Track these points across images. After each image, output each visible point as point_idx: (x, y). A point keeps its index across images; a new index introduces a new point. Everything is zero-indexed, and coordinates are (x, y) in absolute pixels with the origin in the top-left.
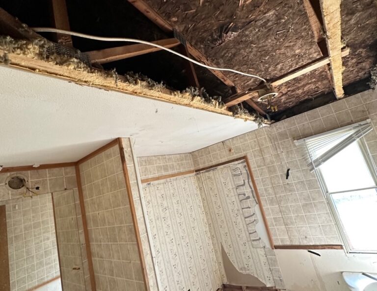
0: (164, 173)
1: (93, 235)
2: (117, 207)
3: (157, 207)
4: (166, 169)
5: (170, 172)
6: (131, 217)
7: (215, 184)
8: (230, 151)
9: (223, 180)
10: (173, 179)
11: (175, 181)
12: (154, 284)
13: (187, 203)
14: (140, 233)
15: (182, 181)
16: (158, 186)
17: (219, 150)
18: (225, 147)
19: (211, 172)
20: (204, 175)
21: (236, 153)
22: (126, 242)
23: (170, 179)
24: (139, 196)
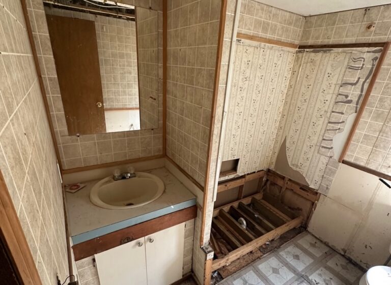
0: (261, 34)
1: (171, 73)
4: (265, 29)
5: (269, 36)
7: (315, 72)
8: (369, 27)
9: (329, 70)
10: (268, 47)
11: (269, 50)
12: (218, 134)
13: (270, 83)
14: (220, 82)
15: (277, 53)
16: (248, 48)
17: (352, 22)
18: (365, 19)
19: (320, 54)
20: (308, 55)
21: (376, 34)
22: (202, 87)
23: (265, 45)
24: (230, 37)
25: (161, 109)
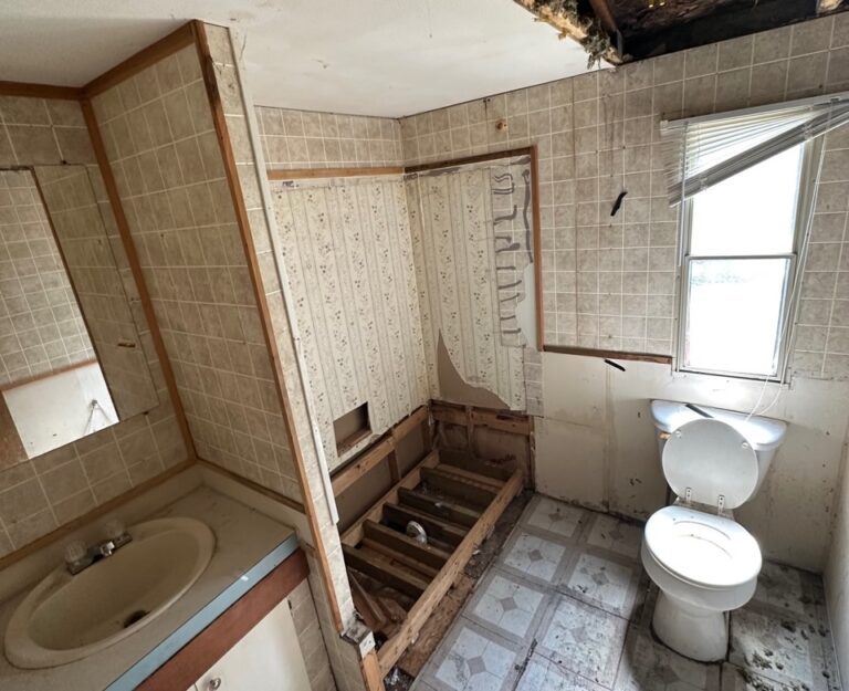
0: (328, 163)
1: (156, 283)
2: (207, 222)
3: (307, 240)
4: (332, 150)
5: (343, 162)
6: (243, 251)
7: (447, 208)
8: (499, 126)
9: (467, 201)
10: (350, 182)
11: (353, 188)
13: (377, 243)
14: (265, 288)
15: (370, 189)
16: (311, 192)
17: (472, 122)
18: (489, 115)
19: (443, 177)
20: (426, 182)
21: (512, 136)
22: (233, 302)
23: (343, 180)
25: (155, 361)
